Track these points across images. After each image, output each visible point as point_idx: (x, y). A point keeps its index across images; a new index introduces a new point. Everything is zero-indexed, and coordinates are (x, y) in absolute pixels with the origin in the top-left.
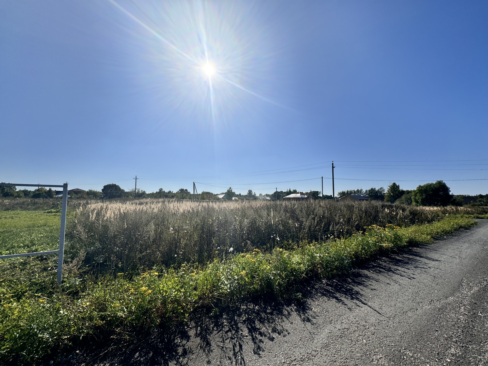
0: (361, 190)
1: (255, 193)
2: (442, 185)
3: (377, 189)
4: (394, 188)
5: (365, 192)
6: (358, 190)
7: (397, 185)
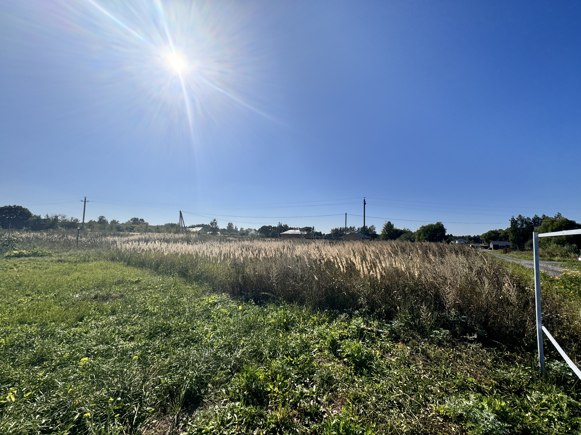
0: (354, 227)
1: (236, 226)
2: (441, 227)
3: (368, 227)
4: (389, 226)
5: (357, 229)
6: (351, 227)
7: (392, 224)
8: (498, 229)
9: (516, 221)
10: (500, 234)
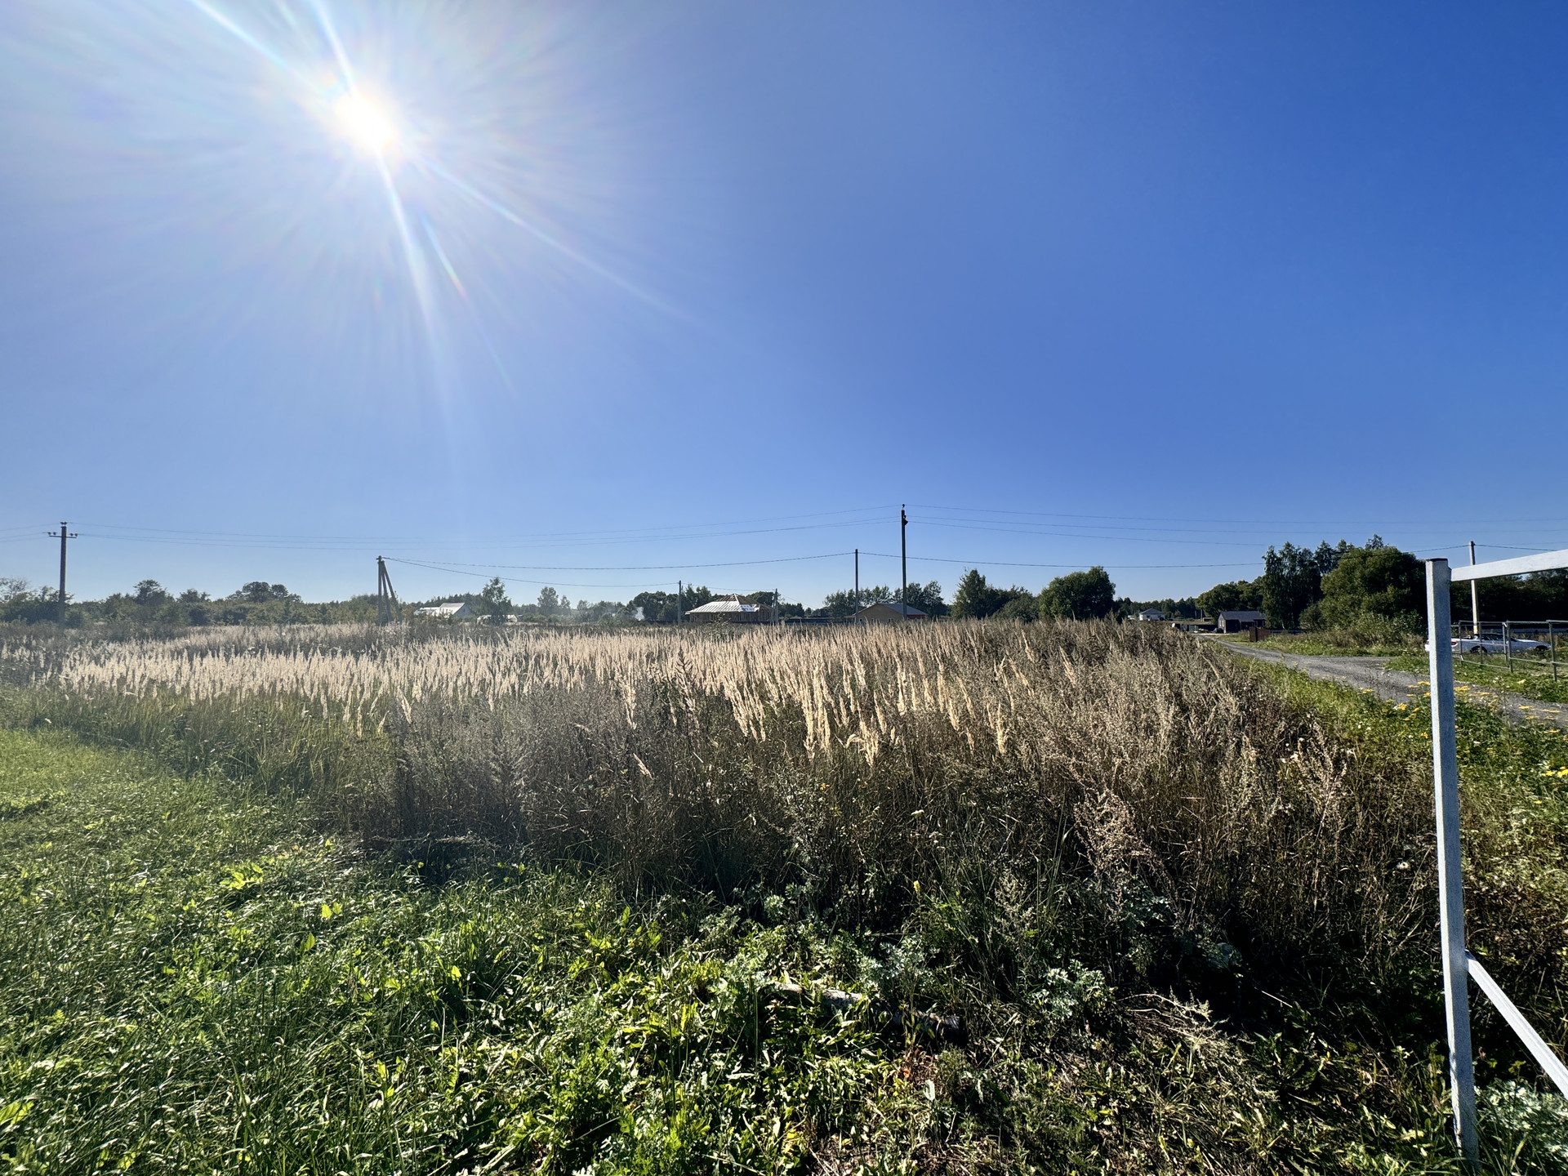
1: (565, 598)
2: (1102, 579)
3: (923, 587)
4: (974, 583)
7: (981, 576)
8: (1236, 582)
9: (1279, 559)
10: (1242, 592)
